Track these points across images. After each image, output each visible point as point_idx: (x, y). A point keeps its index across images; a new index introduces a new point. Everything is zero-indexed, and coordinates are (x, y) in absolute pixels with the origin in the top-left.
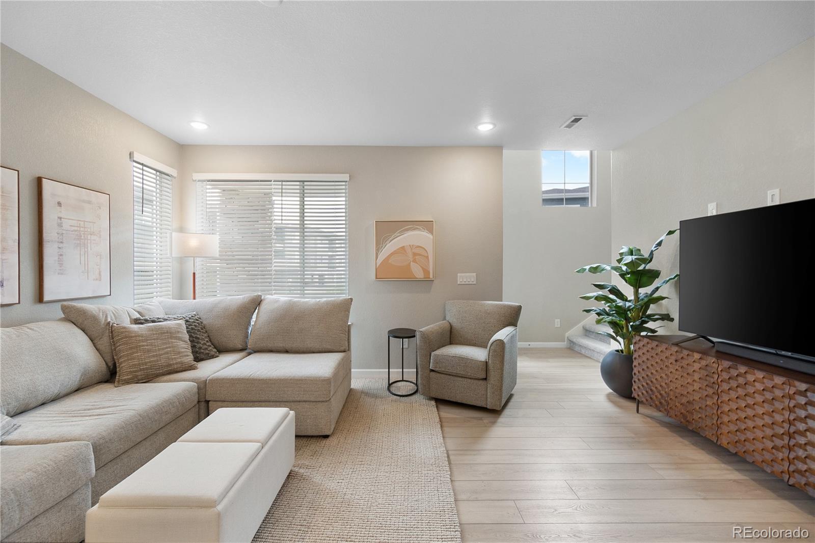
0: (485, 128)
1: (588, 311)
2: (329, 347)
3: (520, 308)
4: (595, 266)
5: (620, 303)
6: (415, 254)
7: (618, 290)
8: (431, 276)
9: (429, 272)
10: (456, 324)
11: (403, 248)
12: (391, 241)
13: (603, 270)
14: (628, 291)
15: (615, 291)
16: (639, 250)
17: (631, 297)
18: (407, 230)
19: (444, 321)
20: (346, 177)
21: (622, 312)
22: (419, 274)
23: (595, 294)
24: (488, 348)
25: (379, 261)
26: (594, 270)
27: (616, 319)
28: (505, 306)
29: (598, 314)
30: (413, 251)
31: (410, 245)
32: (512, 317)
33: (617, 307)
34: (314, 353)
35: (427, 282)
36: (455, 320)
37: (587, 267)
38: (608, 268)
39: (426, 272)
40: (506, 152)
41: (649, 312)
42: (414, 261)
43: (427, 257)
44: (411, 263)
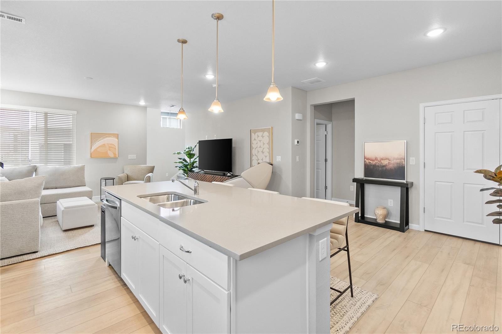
0: (142, 103)
1: (176, 167)
2: (79, 185)
3: (154, 166)
4: (179, 152)
5: (185, 163)
6: (110, 147)
7: (185, 160)
8: (117, 156)
9: (116, 154)
10: (129, 174)
11: (104, 144)
12: (99, 141)
13: (181, 153)
14: (188, 160)
15: (184, 160)
16: (192, 147)
17: (189, 162)
18: (106, 137)
19: (123, 174)
20: (75, 112)
21: (186, 166)
22: (112, 155)
23: (179, 161)
24: (145, 180)
25: (92, 150)
26: (178, 153)
27: (184, 168)
28: (149, 166)
29: (180, 167)
30: (109, 146)
31: (107, 144)
32: (152, 170)
33: (184, 164)
34: (76, 187)
35: (115, 158)
36: (129, 173)
37: (176, 152)
38: (182, 153)
39: (115, 154)
40: (148, 108)
41: (194, 166)
42: (109, 150)
43: (115, 149)
44: (108, 151)
